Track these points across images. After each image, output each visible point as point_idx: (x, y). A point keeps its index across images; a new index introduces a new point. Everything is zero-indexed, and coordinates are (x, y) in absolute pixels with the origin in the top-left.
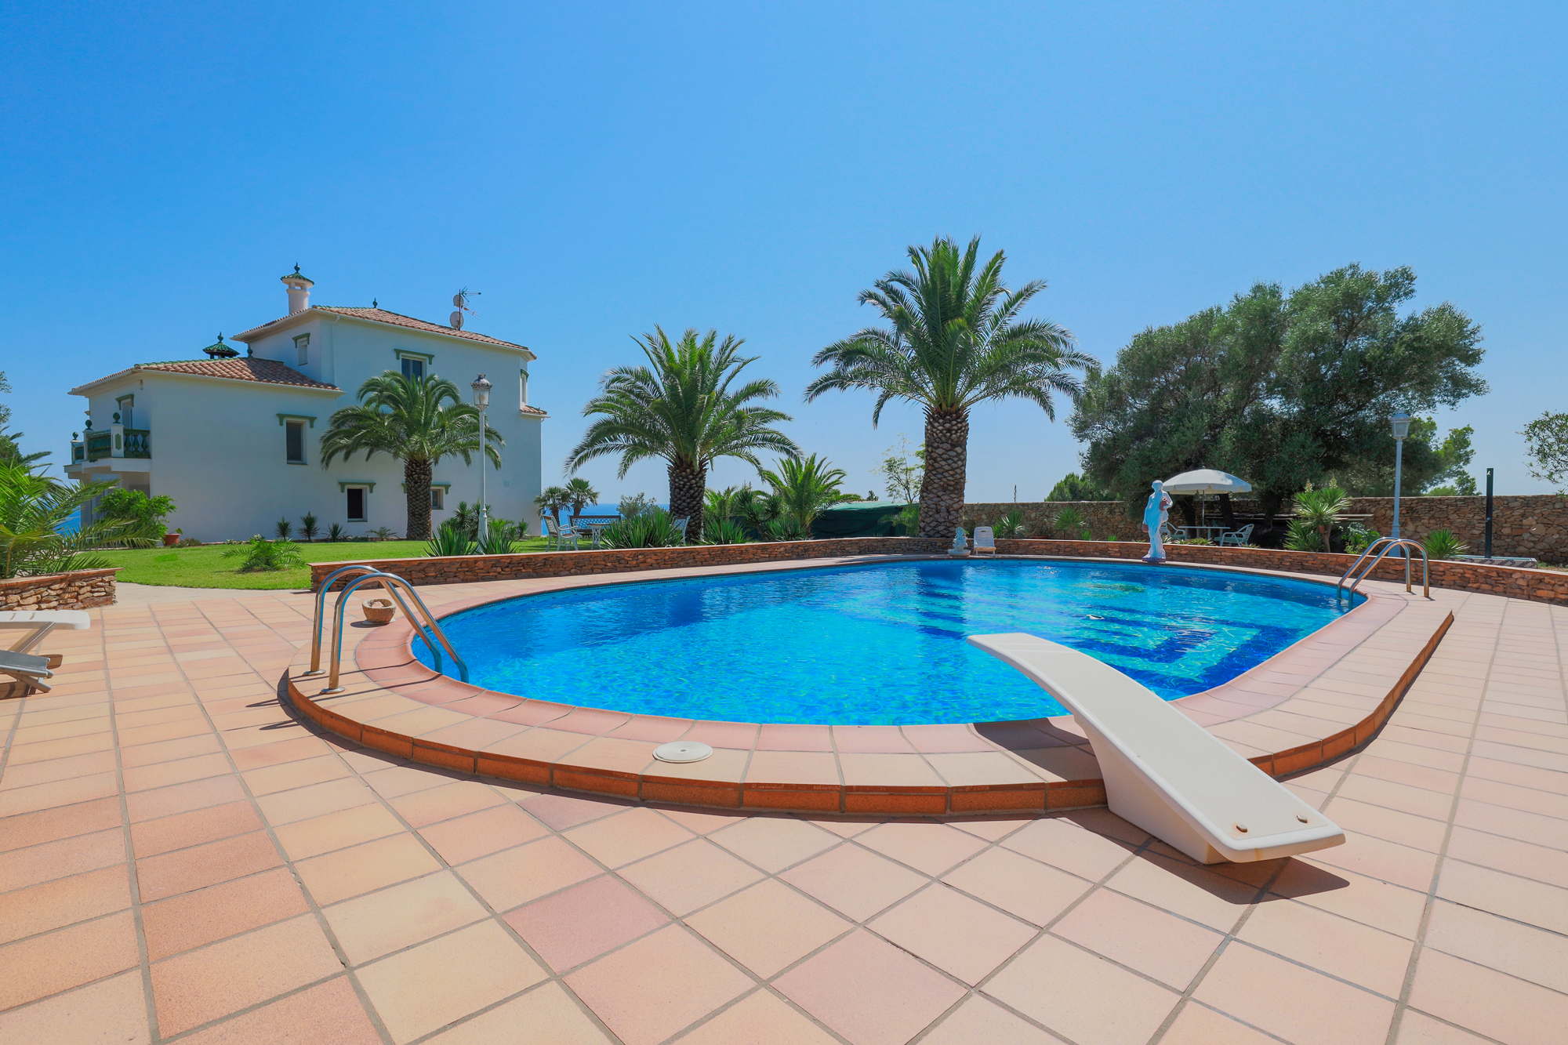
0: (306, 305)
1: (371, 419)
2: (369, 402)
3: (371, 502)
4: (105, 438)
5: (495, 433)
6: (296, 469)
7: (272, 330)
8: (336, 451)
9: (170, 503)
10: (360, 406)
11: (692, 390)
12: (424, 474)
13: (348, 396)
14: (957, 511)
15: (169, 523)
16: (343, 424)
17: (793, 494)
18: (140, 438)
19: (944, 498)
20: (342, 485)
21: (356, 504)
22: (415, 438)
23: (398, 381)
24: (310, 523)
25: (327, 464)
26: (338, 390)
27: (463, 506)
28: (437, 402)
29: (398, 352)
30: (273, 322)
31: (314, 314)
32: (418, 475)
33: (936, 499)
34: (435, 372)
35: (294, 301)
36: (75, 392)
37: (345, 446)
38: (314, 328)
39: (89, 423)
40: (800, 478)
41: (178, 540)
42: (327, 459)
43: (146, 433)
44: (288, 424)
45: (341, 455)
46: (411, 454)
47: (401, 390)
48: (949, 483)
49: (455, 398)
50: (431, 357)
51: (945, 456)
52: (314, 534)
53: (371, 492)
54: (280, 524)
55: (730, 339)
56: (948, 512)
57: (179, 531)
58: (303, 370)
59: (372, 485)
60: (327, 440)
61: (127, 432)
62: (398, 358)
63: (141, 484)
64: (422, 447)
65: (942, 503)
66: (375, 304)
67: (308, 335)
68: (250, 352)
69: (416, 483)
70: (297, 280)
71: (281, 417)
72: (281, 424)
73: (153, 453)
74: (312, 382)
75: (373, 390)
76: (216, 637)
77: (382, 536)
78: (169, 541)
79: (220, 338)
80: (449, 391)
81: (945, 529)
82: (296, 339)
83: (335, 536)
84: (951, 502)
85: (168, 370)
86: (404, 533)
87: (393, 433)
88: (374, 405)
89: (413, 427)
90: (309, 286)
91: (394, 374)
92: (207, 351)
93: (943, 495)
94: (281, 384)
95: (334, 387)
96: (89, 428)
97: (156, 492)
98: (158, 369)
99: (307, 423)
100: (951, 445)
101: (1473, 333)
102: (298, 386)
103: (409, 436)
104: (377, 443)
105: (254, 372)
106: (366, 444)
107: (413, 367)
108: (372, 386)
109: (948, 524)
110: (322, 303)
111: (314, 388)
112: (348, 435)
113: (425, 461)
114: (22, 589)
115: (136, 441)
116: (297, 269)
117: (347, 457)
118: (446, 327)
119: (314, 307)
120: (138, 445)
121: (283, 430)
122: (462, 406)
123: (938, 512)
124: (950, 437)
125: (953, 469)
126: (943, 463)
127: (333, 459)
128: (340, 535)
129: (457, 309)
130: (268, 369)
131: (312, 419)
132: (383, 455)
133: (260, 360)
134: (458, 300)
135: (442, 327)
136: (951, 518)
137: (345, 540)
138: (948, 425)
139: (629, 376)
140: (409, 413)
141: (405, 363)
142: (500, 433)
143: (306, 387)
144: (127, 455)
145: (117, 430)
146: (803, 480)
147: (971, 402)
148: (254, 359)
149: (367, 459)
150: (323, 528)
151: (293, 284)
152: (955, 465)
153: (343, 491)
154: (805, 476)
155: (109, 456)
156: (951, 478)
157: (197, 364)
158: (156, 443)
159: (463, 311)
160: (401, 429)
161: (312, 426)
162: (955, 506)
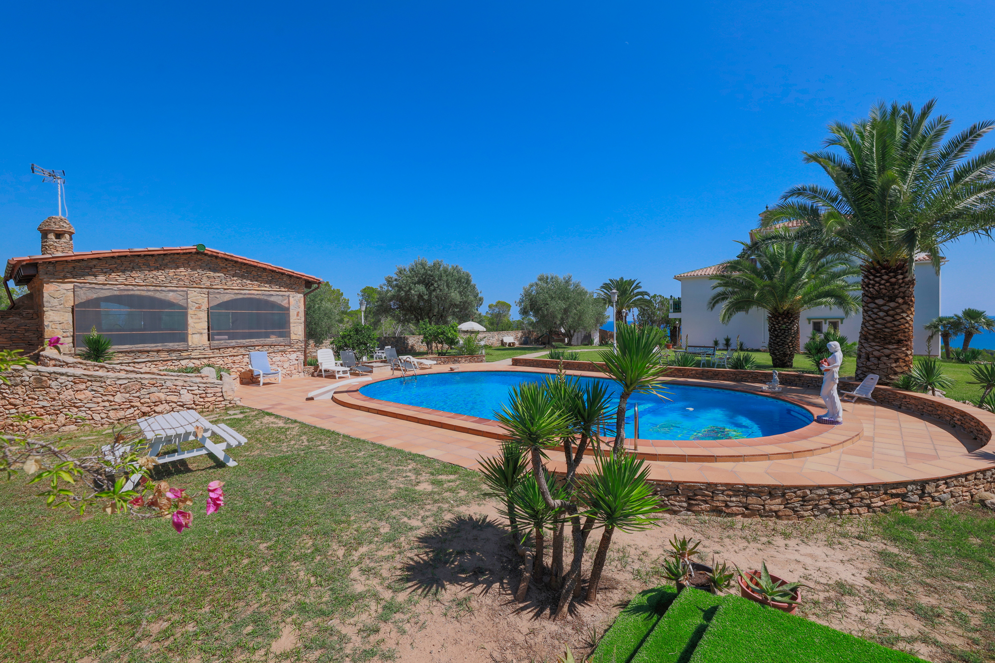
19: (865, 345)
48: (870, 332)
54: (715, 341)
81: (861, 373)
84: (871, 350)
93: (865, 343)
109: (865, 369)
156: (870, 328)
162: (876, 353)
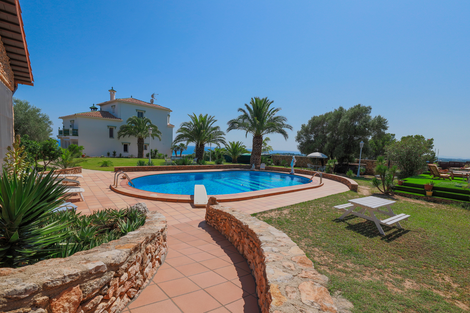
0: (115, 99)
1: (129, 128)
2: (129, 124)
3: (129, 148)
4: (68, 131)
5: (160, 132)
6: (111, 139)
7: (106, 103)
8: (121, 135)
9: (83, 148)
10: (126, 124)
11: (201, 128)
12: (142, 142)
13: (124, 122)
14: (258, 159)
15: (83, 152)
16: (123, 129)
17: (232, 151)
18: (76, 131)
19: (255, 156)
20: (122, 143)
21: (126, 148)
22: (140, 133)
23: (136, 119)
24: (115, 153)
25: (119, 139)
26: (122, 120)
27: (151, 150)
28: (146, 124)
29: (137, 110)
30: (107, 102)
31: (116, 101)
32: (141, 141)
33: (254, 156)
34: (146, 116)
35: (112, 97)
36: (60, 118)
37: (123, 134)
38: (116, 104)
39: (64, 127)
40: (234, 147)
41: (85, 156)
42: (119, 137)
43: (77, 130)
44: (110, 128)
45: (122, 136)
46: (139, 137)
47: (137, 121)
49: (150, 123)
50: (145, 111)
51: (256, 147)
52: (115, 156)
53: (129, 145)
54: (108, 153)
55: (210, 117)
56: (256, 159)
57: (85, 154)
58: (113, 114)
59: (130, 143)
60: (119, 133)
61: (73, 130)
62: (137, 112)
63: (76, 142)
64: (141, 135)
65: (255, 157)
66: (132, 97)
67: (115, 106)
68: (101, 109)
69: (140, 144)
70: (112, 91)
71: (108, 126)
72: (108, 128)
73: (79, 135)
74: (116, 118)
75: (130, 121)
76: (100, 180)
77: (132, 157)
78: (83, 156)
79: (94, 105)
80: (149, 121)
82: (112, 106)
83: (120, 157)
84: (257, 157)
85: (82, 115)
86: (137, 156)
87: (135, 132)
88: (130, 124)
89: (140, 130)
90: (115, 93)
91: (135, 117)
92: (90, 108)
94: (108, 118)
95: (121, 119)
96: (64, 128)
97: (80, 145)
98: (80, 115)
99: (114, 128)
100: (258, 144)
101: (386, 122)
102: (112, 119)
103: (139, 133)
104: (131, 134)
105: (102, 115)
106: (128, 134)
107: (140, 114)
108: (130, 119)
110: (118, 98)
111: (116, 119)
112: (124, 132)
113: (142, 139)
114: (69, 170)
115: (75, 132)
116: (112, 88)
117: (124, 137)
118: (149, 103)
119: (116, 99)
120: (75, 133)
121: (108, 130)
122: (152, 125)
123: (254, 159)
124: (257, 142)
125: (258, 150)
126: (256, 148)
127: (120, 137)
128: (122, 156)
129: (152, 98)
130: (106, 114)
131: (115, 127)
132: (132, 137)
133: (103, 111)
134: (153, 96)
135: (148, 103)
136: (257, 161)
137: (123, 157)
138: (257, 140)
139: (186, 124)
140: (139, 127)
141: (139, 113)
142: (161, 132)
143: (114, 119)
144: (73, 135)
145: (71, 129)
146: (235, 148)
147: (263, 134)
148: (102, 111)
149: (129, 137)
150: (118, 154)
151: (111, 92)
152: (258, 149)
153: (123, 145)
154: (235, 147)
155: (69, 135)
157: (89, 113)
158: (79, 133)
159: (154, 99)
160: (137, 131)
161: (115, 129)
162: (258, 158)
